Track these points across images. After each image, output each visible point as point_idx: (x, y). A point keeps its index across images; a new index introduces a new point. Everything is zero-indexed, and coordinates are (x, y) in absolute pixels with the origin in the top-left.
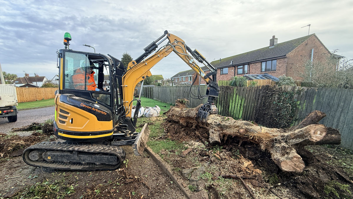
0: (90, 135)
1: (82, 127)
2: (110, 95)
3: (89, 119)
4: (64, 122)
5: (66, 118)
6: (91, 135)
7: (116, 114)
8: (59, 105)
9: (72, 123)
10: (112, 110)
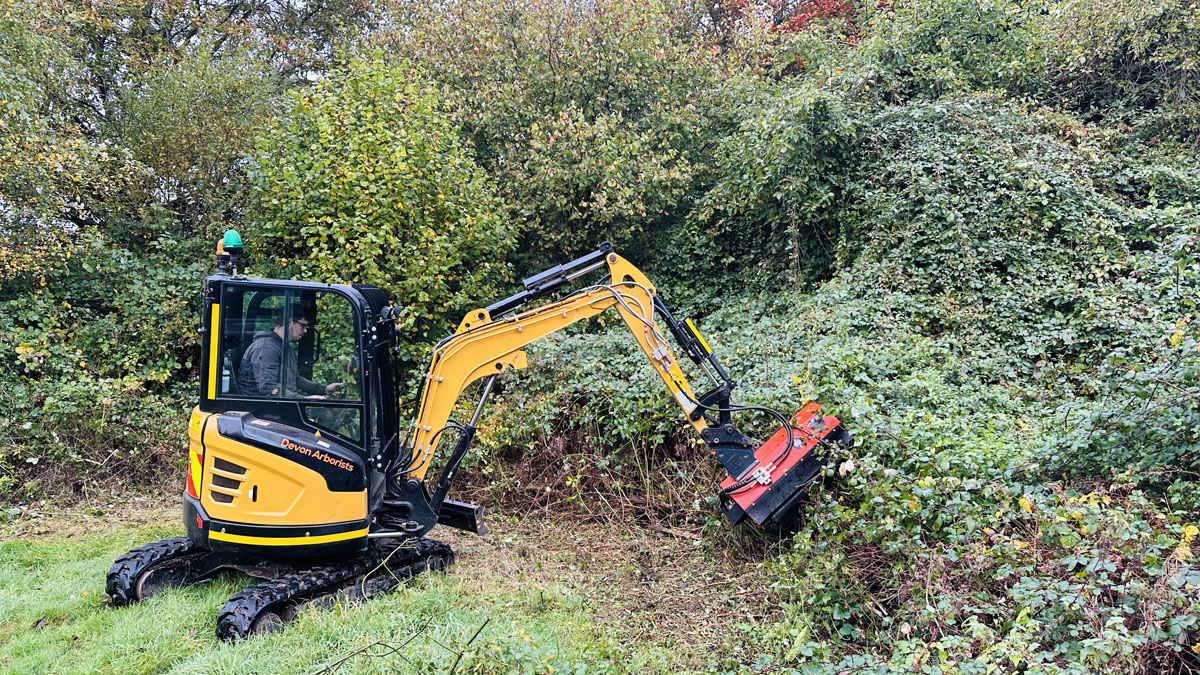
0: (308, 533)
1: (283, 511)
2: (361, 408)
3: (302, 485)
4: (229, 499)
5: (235, 484)
6: (311, 535)
7: (379, 469)
8: (209, 446)
9: (254, 499)
10: (365, 456)
